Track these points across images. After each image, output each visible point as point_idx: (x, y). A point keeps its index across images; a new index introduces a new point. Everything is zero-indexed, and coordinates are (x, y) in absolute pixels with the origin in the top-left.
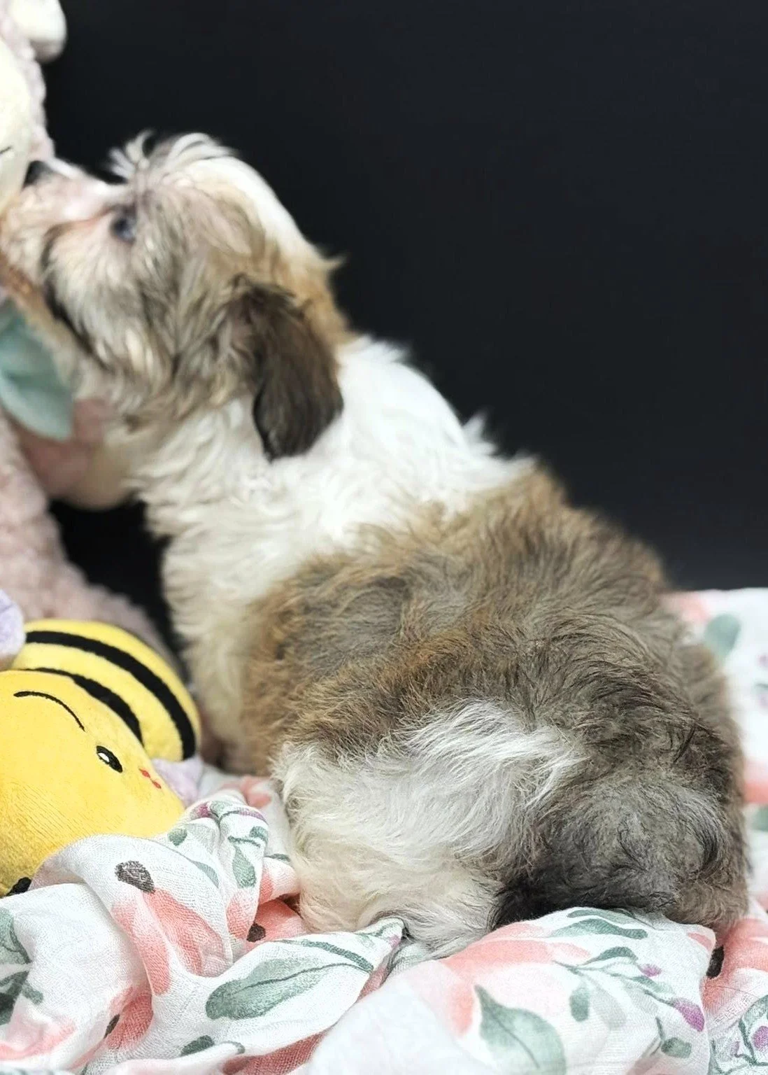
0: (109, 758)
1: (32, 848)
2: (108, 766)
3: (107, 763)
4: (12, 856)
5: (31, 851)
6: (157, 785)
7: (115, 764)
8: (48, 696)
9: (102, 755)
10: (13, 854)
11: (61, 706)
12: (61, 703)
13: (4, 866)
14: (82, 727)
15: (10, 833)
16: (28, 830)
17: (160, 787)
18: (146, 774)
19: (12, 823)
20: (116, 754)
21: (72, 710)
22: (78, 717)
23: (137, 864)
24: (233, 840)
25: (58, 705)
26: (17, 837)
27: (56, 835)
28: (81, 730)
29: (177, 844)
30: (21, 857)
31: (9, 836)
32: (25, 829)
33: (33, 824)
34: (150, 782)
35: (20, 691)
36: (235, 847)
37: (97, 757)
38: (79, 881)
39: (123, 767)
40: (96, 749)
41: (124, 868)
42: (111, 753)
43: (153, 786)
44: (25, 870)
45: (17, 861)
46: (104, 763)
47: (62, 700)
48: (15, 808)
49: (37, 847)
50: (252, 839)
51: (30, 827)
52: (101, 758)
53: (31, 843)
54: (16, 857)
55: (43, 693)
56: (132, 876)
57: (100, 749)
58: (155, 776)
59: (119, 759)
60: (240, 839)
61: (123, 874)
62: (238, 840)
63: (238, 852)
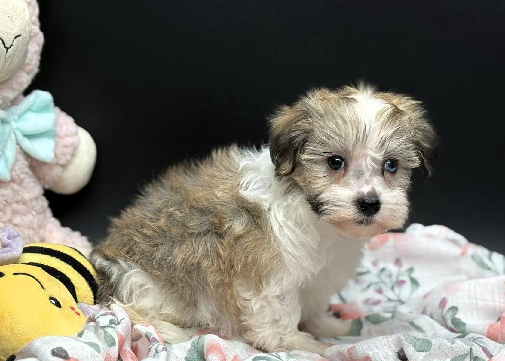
0: (55, 301)
1: (17, 341)
2: (54, 306)
3: (53, 304)
4: (8, 345)
5: (16, 342)
6: (78, 314)
7: (58, 304)
8: (28, 275)
9: (52, 301)
10: (8, 344)
11: (34, 279)
12: (34, 278)
13: (4, 349)
14: (43, 288)
15: (6, 334)
16: (15, 333)
17: (80, 315)
18: (73, 309)
19: (7, 330)
20: (59, 300)
21: (39, 281)
22: (42, 284)
23: (61, 348)
24: (102, 327)
25: (33, 279)
26: (10, 336)
27: (28, 335)
28: (43, 290)
29: (80, 337)
30: (12, 345)
31: (6, 335)
32: (13, 333)
33: (17, 330)
34: (75, 312)
35: (16, 272)
36: (104, 330)
37: (49, 301)
38: (35, 356)
39: (62, 306)
40: (49, 298)
41: (55, 350)
42: (57, 300)
43: (75, 314)
44: (14, 351)
45: (10, 346)
46: (52, 304)
47: (35, 277)
48: (9, 324)
49: (19, 341)
50: (110, 325)
51: (16, 332)
52: (51, 302)
53: (16, 338)
54: (9, 345)
55: (26, 273)
56: (59, 354)
57: (51, 298)
58: (77, 310)
59: (60, 302)
60: (105, 326)
61: (55, 353)
62: (105, 327)
63: (105, 332)
